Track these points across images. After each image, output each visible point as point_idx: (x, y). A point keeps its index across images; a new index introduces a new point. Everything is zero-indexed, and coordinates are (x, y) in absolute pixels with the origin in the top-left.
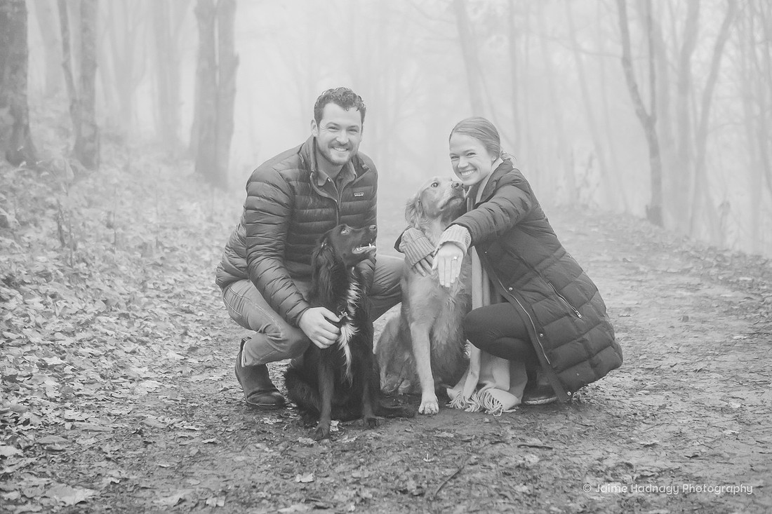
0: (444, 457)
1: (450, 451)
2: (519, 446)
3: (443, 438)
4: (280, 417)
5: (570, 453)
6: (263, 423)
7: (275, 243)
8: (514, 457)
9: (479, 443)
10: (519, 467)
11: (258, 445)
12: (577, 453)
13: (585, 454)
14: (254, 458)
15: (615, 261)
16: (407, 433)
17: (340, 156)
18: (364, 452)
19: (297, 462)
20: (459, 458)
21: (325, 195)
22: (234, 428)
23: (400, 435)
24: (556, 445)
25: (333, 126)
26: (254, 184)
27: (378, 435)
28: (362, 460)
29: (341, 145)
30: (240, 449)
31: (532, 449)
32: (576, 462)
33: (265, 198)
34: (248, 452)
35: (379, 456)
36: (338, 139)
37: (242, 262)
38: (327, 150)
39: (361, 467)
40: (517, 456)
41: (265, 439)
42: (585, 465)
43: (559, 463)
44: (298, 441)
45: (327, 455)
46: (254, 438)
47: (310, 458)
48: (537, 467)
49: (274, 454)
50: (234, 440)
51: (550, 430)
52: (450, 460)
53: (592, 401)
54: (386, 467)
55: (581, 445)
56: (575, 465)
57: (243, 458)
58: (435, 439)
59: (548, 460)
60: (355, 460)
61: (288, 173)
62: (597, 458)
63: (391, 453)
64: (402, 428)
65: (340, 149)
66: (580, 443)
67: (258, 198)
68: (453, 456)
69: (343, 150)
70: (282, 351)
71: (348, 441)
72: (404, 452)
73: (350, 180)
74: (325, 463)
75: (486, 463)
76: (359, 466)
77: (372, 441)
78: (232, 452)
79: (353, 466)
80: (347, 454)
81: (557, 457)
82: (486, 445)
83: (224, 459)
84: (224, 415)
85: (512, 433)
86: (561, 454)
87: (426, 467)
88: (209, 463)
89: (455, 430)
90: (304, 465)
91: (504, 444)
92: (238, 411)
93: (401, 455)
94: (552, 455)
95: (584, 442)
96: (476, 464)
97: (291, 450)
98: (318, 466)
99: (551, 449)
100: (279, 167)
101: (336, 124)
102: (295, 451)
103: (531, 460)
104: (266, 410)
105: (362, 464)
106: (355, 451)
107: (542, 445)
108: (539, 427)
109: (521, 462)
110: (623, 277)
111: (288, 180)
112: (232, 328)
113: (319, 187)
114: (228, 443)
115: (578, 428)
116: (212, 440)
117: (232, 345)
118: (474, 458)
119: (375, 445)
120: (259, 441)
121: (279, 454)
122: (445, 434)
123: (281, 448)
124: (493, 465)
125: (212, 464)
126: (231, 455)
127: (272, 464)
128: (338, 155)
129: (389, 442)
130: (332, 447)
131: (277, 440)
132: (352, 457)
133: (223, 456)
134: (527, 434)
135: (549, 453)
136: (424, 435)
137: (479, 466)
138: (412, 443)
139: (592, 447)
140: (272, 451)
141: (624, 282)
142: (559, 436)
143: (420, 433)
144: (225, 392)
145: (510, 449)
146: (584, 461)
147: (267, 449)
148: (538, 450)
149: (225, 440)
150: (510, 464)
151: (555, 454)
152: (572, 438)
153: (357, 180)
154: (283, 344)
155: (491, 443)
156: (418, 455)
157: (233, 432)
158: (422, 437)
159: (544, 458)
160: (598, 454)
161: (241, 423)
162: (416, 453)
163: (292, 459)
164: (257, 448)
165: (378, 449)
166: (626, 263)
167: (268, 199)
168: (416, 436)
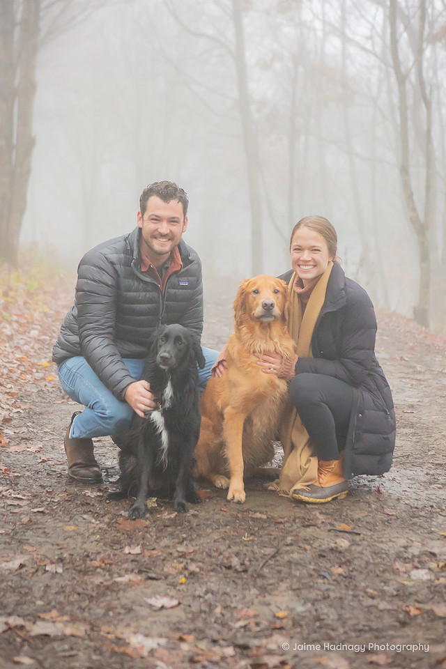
0: (261, 537)
1: (266, 532)
2: (329, 531)
3: (257, 519)
4: (100, 491)
5: (376, 539)
6: (85, 495)
7: (103, 321)
8: (327, 542)
9: (292, 525)
10: (332, 550)
11: (85, 516)
12: (384, 540)
13: (390, 541)
14: (83, 529)
15: (393, 359)
16: (223, 513)
17: (162, 245)
18: (184, 527)
19: (123, 534)
20: (275, 538)
21: (148, 280)
22: (59, 499)
23: (217, 514)
24: (363, 531)
25: (154, 217)
26: (84, 267)
27: (196, 512)
28: (184, 536)
29: (162, 236)
30: (68, 520)
31: (342, 534)
32: (384, 548)
33: (91, 280)
34: (76, 522)
35: (200, 532)
36: (159, 230)
37: (75, 339)
38: (150, 240)
39: (185, 543)
40: (329, 540)
41: (90, 511)
42: (392, 551)
43: (368, 548)
44: (121, 515)
45: (150, 529)
46: (79, 509)
47: (135, 531)
48: (349, 550)
49: (101, 525)
50: (61, 510)
51: (356, 516)
52: (267, 540)
53: (390, 491)
54: (208, 543)
55: (386, 532)
56: (383, 551)
57: (73, 528)
58: (249, 519)
59: (359, 545)
60: (177, 535)
61: (113, 257)
62: (402, 545)
63: (211, 531)
64: (218, 508)
65: (161, 240)
66: (384, 530)
67: (85, 280)
68: (270, 536)
69: (164, 240)
70: (107, 427)
71: (168, 517)
72: (223, 530)
73: (175, 270)
74: (149, 536)
75: (301, 544)
76: (183, 541)
77: (191, 518)
78: (60, 521)
79: (176, 541)
80: (170, 529)
81: (365, 543)
82: (298, 528)
83: (55, 528)
84: (48, 486)
85: (322, 517)
86: (369, 540)
87: (246, 545)
88: (41, 531)
89: (266, 512)
90: (131, 538)
91: (316, 528)
92: (59, 483)
93: (220, 533)
94: (360, 540)
95: (389, 530)
96: (291, 545)
97: (116, 522)
98: (143, 539)
99: (359, 534)
100: (106, 251)
101: (156, 216)
102: (120, 524)
103: (342, 544)
104: (85, 483)
105: (184, 539)
106: (176, 527)
107: (351, 531)
108: (345, 514)
109: (333, 545)
110: (402, 375)
111: (112, 263)
112: (41, 402)
113: (142, 273)
114: (56, 513)
115: (380, 516)
116: (41, 510)
117: (44, 419)
118: (289, 540)
119: (194, 522)
120: (85, 513)
121: (105, 526)
122: (258, 515)
123: (106, 519)
124: (308, 547)
125: (45, 532)
126: (61, 524)
127: (101, 536)
128: (161, 246)
129: (207, 520)
130: (154, 522)
131: (102, 512)
132: (175, 532)
133: (53, 525)
134: (335, 520)
135: (357, 538)
136: (239, 515)
137: (295, 548)
138: (229, 522)
139: (396, 535)
140: (98, 522)
141: (404, 380)
142: (364, 523)
143: (235, 513)
144: (44, 464)
145: (321, 533)
146: (390, 547)
147: (93, 521)
148: (347, 535)
149: (53, 510)
150: (323, 547)
151: (364, 540)
152: (377, 526)
153: (183, 270)
154: (108, 421)
155: (303, 526)
156: (235, 533)
157: (59, 503)
158: (237, 517)
159: (354, 543)
160: (402, 542)
161: (65, 494)
162: (234, 532)
163: (118, 532)
164: (84, 519)
165: (197, 525)
166: (403, 362)
167: (95, 281)
168: (232, 515)
